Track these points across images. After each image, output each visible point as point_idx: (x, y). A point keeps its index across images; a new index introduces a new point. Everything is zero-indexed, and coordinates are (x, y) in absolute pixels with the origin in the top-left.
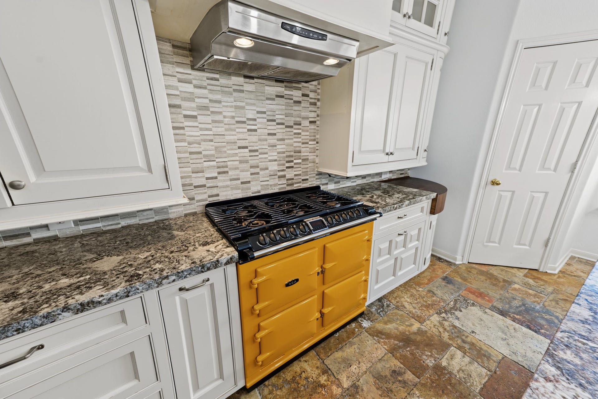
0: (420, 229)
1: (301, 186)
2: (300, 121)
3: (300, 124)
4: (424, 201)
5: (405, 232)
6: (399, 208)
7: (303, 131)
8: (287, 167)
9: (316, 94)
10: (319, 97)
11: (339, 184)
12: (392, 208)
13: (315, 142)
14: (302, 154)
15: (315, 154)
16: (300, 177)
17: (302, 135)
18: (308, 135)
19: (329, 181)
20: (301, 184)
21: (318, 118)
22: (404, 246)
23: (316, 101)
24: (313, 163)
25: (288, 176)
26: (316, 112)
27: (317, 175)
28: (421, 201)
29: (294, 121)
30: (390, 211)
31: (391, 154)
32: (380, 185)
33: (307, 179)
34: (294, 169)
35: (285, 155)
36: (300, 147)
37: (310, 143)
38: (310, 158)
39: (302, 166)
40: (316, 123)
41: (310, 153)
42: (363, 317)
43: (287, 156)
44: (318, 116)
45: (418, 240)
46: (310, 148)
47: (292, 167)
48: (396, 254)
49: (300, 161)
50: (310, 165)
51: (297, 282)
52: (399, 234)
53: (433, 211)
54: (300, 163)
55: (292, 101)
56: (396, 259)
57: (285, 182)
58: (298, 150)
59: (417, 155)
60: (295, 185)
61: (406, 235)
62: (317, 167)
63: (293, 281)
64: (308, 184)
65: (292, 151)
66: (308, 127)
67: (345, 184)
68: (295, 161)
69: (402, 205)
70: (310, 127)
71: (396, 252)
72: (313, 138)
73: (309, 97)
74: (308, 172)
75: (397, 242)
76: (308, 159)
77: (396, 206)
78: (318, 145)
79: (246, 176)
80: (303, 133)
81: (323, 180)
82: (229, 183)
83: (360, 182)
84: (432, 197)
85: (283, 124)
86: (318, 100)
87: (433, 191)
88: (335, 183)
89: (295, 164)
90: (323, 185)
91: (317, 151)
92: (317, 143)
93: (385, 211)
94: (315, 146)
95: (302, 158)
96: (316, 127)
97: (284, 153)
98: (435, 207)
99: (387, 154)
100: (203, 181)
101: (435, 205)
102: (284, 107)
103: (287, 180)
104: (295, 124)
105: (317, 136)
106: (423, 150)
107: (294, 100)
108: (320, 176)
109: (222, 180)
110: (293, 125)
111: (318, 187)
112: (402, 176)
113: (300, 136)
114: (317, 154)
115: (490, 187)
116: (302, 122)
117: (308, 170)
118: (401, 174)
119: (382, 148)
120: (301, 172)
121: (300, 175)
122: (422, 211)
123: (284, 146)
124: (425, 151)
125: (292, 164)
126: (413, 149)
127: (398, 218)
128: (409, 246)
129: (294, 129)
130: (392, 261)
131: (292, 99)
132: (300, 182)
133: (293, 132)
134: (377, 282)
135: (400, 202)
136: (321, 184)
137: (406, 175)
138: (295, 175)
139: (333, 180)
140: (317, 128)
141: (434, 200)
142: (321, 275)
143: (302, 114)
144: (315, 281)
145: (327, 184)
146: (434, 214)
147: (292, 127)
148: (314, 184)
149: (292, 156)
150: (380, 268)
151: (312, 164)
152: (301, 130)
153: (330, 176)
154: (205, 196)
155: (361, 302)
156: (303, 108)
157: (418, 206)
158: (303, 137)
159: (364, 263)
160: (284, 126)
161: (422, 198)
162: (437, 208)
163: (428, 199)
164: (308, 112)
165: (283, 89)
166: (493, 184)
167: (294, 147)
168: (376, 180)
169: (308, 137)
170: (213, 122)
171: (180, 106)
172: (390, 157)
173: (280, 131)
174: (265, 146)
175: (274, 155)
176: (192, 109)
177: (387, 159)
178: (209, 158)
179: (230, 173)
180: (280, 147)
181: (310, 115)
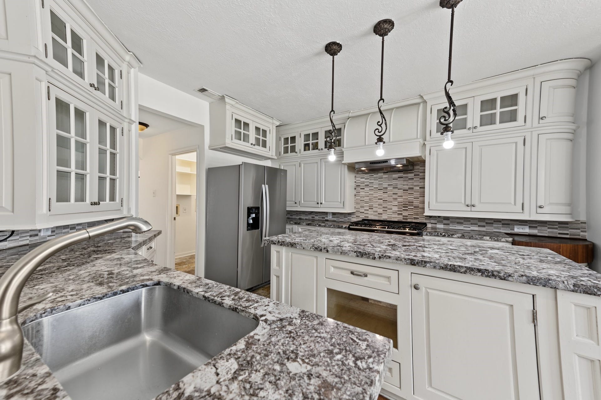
1: (413, 221)
3: (413, 189)
8: (404, 210)
11: (448, 226)
16: (412, 216)
24: (423, 209)
27: (426, 217)
31: (472, 205)
33: (417, 218)
34: (408, 211)
36: (413, 200)
37: (420, 198)
38: (420, 206)
39: (414, 210)
43: (404, 204)
46: (420, 201)
50: (420, 210)
58: (411, 202)
59: (523, 210)
60: (409, 220)
64: (419, 221)
65: (407, 202)
67: (455, 227)
70: (419, 190)
72: (422, 195)
73: (419, 175)
79: (380, 211)
82: (373, 213)
83: (476, 229)
85: (402, 189)
88: (444, 224)
95: (414, 206)
97: (402, 202)
99: (467, 206)
100: (364, 211)
102: (403, 182)
103: (403, 216)
106: (535, 207)
109: (370, 212)
110: (408, 189)
117: (419, 213)
120: (413, 213)
124: (540, 207)
125: (407, 208)
131: (408, 178)
133: (408, 193)
138: (409, 215)
139: (442, 222)
145: (435, 224)
152: (413, 192)
154: (363, 217)
158: (414, 195)
165: (402, 175)
167: (409, 200)
170: (370, 190)
171: (360, 186)
172: (473, 209)
173: (400, 192)
174: (391, 199)
175: (396, 203)
176: (363, 186)
177: (469, 209)
178: (366, 202)
179: (374, 209)
180: (400, 200)
181: (420, 184)
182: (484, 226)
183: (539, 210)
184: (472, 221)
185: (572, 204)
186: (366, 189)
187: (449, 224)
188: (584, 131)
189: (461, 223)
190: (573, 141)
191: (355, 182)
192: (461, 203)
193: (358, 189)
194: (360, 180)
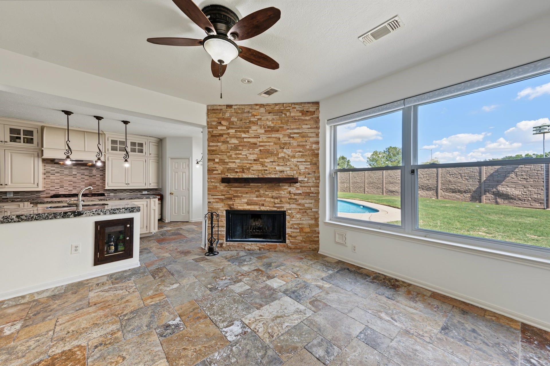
3: (95, 176)
14: (97, 184)
27: (104, 190)
33: (99, 191)
38: (100, 185)
58: (94, 183)
59: (145, 185)
60: (93, 193)
79: (71, 189)
80: (97, 178)
82: (64, 190)
100: (54, 189)
109: (61, 189)
117: (99, 188)
126: (143, 183)
143: (97, 173)
154: (54, 193)
166: (171, 194)
170: (60, 175)
171: (50, 172)
172: (129, 185)
173: (86, 177)
174: (80, 181)
175: (84, 184)
176: (54, 173)
177: (127, 185)
178: (57, 183)
179: (64, 187)
180: (86, 182)
181: (100, 173)
182: (132, 193)
183: (150, 185)
184: (127, 191)
185: (158, 183)
186: (56, 174)
187: (116, 193)
188: (160, 159)
189: (123, 192)
190: (158, 163)
191: (45, 169)
192: (123, 183)
193: (47, 174)
194: (50, 168)
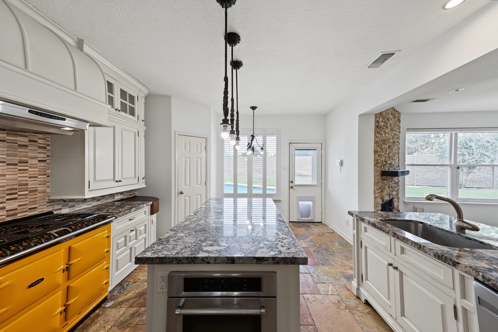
0: (145, 225)
1: (28, 215)
2: (28, 160)
3: (27, 163)
4: (145, 207)
5: (135, 228)
6: (129, 213)
7: (30, 167)
8: (7, 200)
9: (45, 141)
10: (49, 143)
11: (74, 208)
12: (124, 213)
13: (46, 176)
14: (29, 187)
15: (46, 185)
16: (26, 207)
17: (29, 171)
18: (37, 171)
19: (63, 206)
20: (28, 213)
21: (49, 158)
22: (136, 238)
23: (46, 146)
24: (44, 193)
25: (8, 208)
26: (46, 153)
27: (47, 203)
28: (143, 207)
29: (19, 160)
30: (123, 215)
31: (120, 181)
32: (114, 204)
33: (36, 208)
34: (18, 200)
35: (5, 188)
36: (27, 180)
37: (39, 177)
38: (39, 189)
39: (29, 197)
40: (46, 161)
41: (39, 185)
42: (106, 302)
43: (8, 190)
44: (48, 156)
45: (145, 233)
46: (39, 181)
47: (16, 198)
48: (130, 245)
49: (27, 192)
50: (39, 195)
51: (41, 281)
52: (131, 231)
53: (152, 213)
54: (27, 194)
55: (17, 145)
56: (131, 249)
57: (5, 213)
58: (23, 184)
59: (138, 181)
60: (19, 215)
61: (136, 231)
62: (48, 196)
63: (38, 280)
64: (37, 212)
65: (17, 185)
66: (37, 164)
67: (80, 207)
68: (19, 193)
69: (131, 210)
70: (38, 165)
71: (130, 244)
72: (43, 173)
73: (37, 142)
74: (37, 201)
75: (130, 236)
76: (37, 190)
77: (126, 212)
78: (48, 178)
80: (30, 170)
81: (56, 206)
83: (95, 203)
84: (150, 204)
85: (4, 162)
86: (48, 145)
87: (150, 201)
88: (70, 207)
89: (19, 195)
90: (56, 210)
91: (47, 183)
92: (48, 176)
93: (119, 215)
94: (46, 179)
95: (29, 190)
96: (46, 165)
97: (4, 186)
98: (153, 210)
99: (117, 181)
101: (153, 209)
102: (5, 149)
103: (7, 211)
104: (19, 162)
105: (48, 172)
106: (142, 178)
107: (18, 144)
108: (52, 203)
110: (17, 163)
111: (51, 213)
112: (132, 196)
113: (26, 172)
114: (48, 186)
115: (180, 195)
116: (29, 161)
117: (37, 199)
118: (130, 195)
119: (112, 178)
120: (28, 202)
121: (26, 204)
122: (145, 214)
123: (5, 181)
124: (143, 178)
125: (16, 196)
126: (135, 178)
127: (130, 220)
128: (140, 238)
129: (19, 166)
130: (129, 251)
131: (17, 143)
132: (27, 211)
133: (17, 168)
134: (117, 270)
135: (129, 209)
136: (53, 210)
137: (134, 195)
138: (19, 206)
139: (68, 205)
140: (48, 166)
141: (152, 206)
142: (66, 273)
143: (29, 154)
144: (60, 278)
145: (60, 209)
146: (153, 214)
147: (16, 165)
148: (45, 211)
149: (16, 189)
150: (118, 258)
151: (42, 194)
152: (28, 167)
153: (65, 201)
155: (104, 286)
156: (30, 150)
157: (142, 210)
158: (30, 173)
159: (106, 254)
160: (5, 164)
161: (144, 206)
162: (154, 210)
163: (148, 206)
164: (37, 154)
165: (5, 135)
166: (181, 194)
167: (19, 181)
168: (110, 200)
169: (37, 172)
172: (120, 183)
177: (117, 184)
183: (143, 181)
